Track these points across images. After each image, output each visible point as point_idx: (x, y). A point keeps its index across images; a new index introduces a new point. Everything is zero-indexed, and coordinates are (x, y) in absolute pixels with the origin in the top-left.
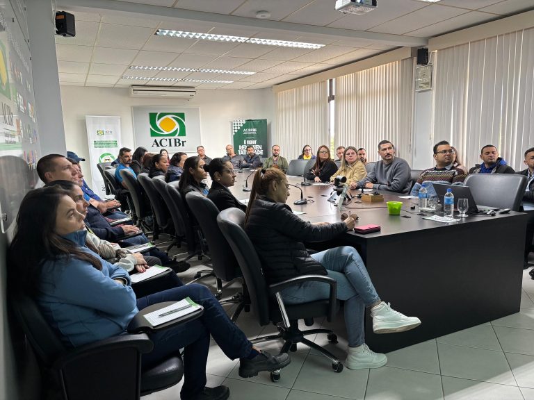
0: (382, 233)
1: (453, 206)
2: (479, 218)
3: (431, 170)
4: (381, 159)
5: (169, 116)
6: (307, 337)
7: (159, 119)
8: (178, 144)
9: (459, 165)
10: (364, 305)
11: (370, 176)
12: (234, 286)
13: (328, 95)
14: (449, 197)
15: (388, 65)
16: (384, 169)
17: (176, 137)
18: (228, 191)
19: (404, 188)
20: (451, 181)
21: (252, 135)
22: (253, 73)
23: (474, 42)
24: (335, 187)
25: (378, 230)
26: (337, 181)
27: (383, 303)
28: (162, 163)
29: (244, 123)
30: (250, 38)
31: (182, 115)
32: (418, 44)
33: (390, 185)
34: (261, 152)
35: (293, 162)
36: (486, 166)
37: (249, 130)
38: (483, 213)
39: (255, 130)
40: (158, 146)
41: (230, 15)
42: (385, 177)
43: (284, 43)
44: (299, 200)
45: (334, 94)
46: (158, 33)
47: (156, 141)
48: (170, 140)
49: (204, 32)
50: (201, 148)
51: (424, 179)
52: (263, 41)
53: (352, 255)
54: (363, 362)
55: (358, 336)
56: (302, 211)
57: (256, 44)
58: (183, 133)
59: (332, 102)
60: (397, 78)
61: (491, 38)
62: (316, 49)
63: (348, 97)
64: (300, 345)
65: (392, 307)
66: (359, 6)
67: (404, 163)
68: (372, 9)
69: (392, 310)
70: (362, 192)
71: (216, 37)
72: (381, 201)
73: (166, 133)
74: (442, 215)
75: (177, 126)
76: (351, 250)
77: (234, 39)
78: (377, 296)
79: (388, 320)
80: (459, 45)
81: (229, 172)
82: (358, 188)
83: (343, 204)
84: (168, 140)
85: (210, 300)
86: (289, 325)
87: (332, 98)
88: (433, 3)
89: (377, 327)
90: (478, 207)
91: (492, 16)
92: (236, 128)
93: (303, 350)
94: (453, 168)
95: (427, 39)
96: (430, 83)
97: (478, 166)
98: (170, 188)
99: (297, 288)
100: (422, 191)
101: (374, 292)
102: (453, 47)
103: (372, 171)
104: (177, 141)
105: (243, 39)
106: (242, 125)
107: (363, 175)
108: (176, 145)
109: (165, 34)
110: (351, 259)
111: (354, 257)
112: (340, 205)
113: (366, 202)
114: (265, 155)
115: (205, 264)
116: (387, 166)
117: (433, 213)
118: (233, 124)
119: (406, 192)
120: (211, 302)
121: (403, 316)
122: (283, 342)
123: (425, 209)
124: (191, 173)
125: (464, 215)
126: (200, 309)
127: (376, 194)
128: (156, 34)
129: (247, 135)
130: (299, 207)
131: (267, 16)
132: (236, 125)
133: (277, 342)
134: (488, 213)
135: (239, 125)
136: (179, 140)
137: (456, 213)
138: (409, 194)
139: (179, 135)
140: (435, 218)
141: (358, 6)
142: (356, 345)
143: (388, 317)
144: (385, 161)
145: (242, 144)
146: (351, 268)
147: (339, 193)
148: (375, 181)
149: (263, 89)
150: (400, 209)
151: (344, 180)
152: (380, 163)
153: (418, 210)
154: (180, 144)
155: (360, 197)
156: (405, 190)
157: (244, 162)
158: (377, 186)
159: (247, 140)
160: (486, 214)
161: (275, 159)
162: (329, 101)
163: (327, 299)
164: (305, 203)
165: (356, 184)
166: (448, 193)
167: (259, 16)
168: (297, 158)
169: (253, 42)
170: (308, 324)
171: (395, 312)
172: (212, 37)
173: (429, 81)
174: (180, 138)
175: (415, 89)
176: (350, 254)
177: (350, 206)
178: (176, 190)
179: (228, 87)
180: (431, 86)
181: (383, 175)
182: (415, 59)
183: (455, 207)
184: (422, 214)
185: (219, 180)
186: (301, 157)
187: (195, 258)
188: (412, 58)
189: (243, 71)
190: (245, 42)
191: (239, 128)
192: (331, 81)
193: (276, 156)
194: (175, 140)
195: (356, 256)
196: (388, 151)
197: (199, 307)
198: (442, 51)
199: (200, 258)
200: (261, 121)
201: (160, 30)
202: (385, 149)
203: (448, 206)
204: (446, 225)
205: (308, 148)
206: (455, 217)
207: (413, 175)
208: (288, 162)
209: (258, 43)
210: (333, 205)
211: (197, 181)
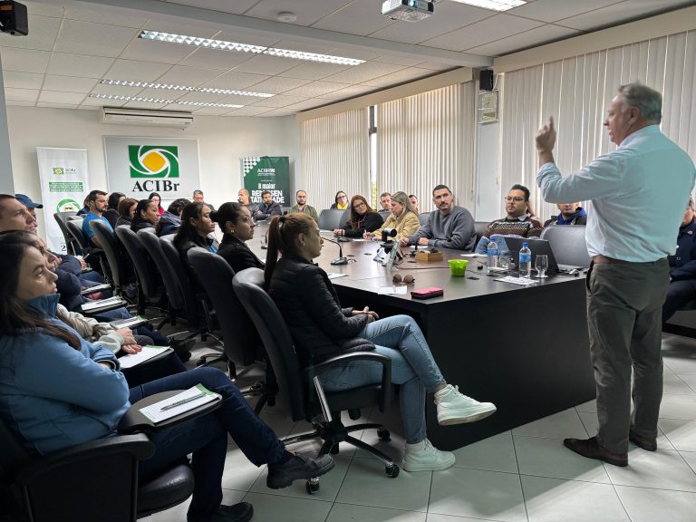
0: (446, 298)
1: (530, 264)
2: (561, 279)
3: (501, 221)
4: (436, 209)
5: (157, 151)
6: (352, 434)
7: (142, 154)
8: (168, 188)
9: (532, 215)
10: (425, 389)
11: (424, 230)
12: (252, 373)
13: (369, 126)
14: (525, 253)
15: (444, 89)
16: (442, 221)
17: (166, 178)
18: (245, 246)
19: (467, 245)
20: (525, 234)
21: (269, 177)
22: (270, 95)
23: (548, 63)
24: (383, 243)
25: (440, 294)
26: (385, 234)
27: (450, 385)
28: (150, 211)
29: (259, 160)
30: (269, 47)
31: (174, 150)
32: (481, 64)
33: (450, 241)
34: (281, 200)
35: (324, 212)
36: (564, 218)
37: (266, 170)
38: (565, 273)
39: (273, 170)
40: (141, 190)
41: (242, 15)
42: (443, 232)
43: (313, 57)
44: (338, 259)
45: (376, 125)
46: (143, 36)
47: (137, 184)
48: (157, 182)
49: (207, 36)
51: (493, 231)
52: (285, 53)
53: (410, 326)
54: (424, 463)
55: (418, 430)
56: (341, 273)
57: (275, 56)
58: (175, 173)
59: (374, 136)
60: (455, 108)
61: (569, 59)
62: (354, 66)
63: (393, 129)
64: (344, 445)
65: (460, 391)
66: (412, 11)
67: (466, 213)
68: (427, 16)
69: (461, 395)
70: (416, 249)
71: (223, 44)
72: (440, 260)
73: (152, 173)
74: (518, 276)
75: (167, 164)
76: (408, 320)
77: (247, 48)
78: (442, 377)
79: (457, 407)
80: (530, 68)
81: (245, 220)
82: (409, 245)
83: (394, 264)
84: (155, 183)
85: (227, 388)
86: (330, 419)
87: (373, 130)
88: (500, 12)
89: (443, 416)
90: (559, 266)
91: (571, 31)
92: (248, 167)
93: (348, 452)
94: (527, 219)
95: (492, 58)
96: (495, 114)
97: (554, 218)
98: (164, 244)
99: (340, 369)
100: (491, 247)
101: (438, 373)
102: (523, 69)
103: (426, 223)
104: (167, 183)
105: (259, 49)
106: (255, 164)
107: (416, 229)
108: (165, 190)
109: (152, 37)
110: (408, 332)
111: (412, 329)
112: (390, 265)
113: (421, 261)
114: (287, 203)
115: (211, 346)
116: (445, 216)
117: (505, 274)
118: (243, 162)
119: (469, 249)
120: (229, 391)
121: (475, 402)
122: (320, 443)
123: (496, 268)
124: (193, 224)
125: (543, 276)
127: (433, 251)
128: (140, 37)
129: (263, 177)
130: (337, 268)
131: (293, 19)
132: (247, 164)
133: (313, 443)
134: (571, 273)
135: (251, 164)
136: (170, 183)
137: (534, 273)
138: (473, 251)
139: (169, 176)
140: (509, 279)
141: (410, 10)
142: (416, 441)
143: (456, 404)
144: (442, 212)
145: (256, 189)
146: (408, 343)
147: (388, 250)
148: (430, 236)
149: (283, 119)
150: (465, 268)
151: (394, 233)
152: (436, 214)
153: (487, 270)
154: (171, 188)
155: (413, 255)
156: (468, 247)
157: (260, 213)
158: (433, 242)
159: (262, 183)
160: (568, 274)
161: (301, 208)
162: (370, 134)
163: (378, 384)
164: (345, 263)
165: (407, 240)
166: (523, 248)
167: (282, 19)
168: (329, 207)
169: (272, 53)
170: (353, 417)
171: (464, 396)
172: (217, 44)
173: (495, 111)
174: (171, 179)
175: (478, 120)
176: (407, 325)
177: (402, 266)
179: (233, 113)
180: (497, 118)
181: (440, 229)
182: (478, 83)
183: (533, 266)
184: (492, 274)
185: (232, 231)
186: (334, 206)
187: (197, 338)
188: (473, 81)
189: (258, 92)
190: (262, 53)
191: (251, 168)
192: (372, 108)
193: (301, 205)
194: (165, 182)
195: (415, 328)
196: (443, 199)
198: (511, 74)
199: (204, 339)
200: (281, 158)
201: (146, 32)
202: (439, 197)
203: (525, 265)
204: (523, 287)
205: (342, 194)
206: (533, 278)
207: (477, 228)
209: (280, 54)
210: (380, 265)
211: (201, 235)
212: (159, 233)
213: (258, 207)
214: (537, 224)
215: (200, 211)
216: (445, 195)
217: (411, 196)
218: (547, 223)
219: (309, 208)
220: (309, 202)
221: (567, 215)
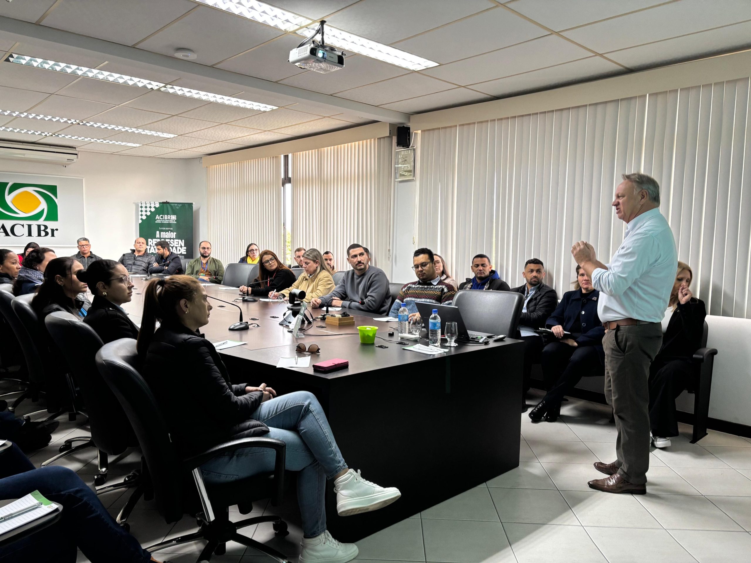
0: (351, 371)
1: (439, 331)
2: (471, 348)
3: (414, 283)
5: (30, 189)
6: (241, 531)
7: (10, 193)
8: (43, 233)
9: (448, 277)
10: (325, 476)
11: (338, 290)
12: (131, 458)
13: (283, 176)
14: (435, 320)
15: (361, 142)
16: (356, 281)
17: (41, 222)
18: (120, 311)
21: (169, 225)
22: (172, 136)
23: (463, 125)
24: (290, 305)
25: (344, 366)
27: (351, 470)
28: (8, 263)
29: (157, 205)
30: (167, 84)
31: (53, 189)
32: (397, 120)
33: (362, 303)
34: (183, 251)
35: (231, 266)
36: (479, 281)
37: (166, 217)
38: (475, 341)
39: (174, 217)
40: (7, 234)
41: (133, 47)
42: (357, 292)
43: (218, 98)
44: (237, 324)
45: (290, 175)
46: (11, 59)
47: (3, 227)
48: (30, 226)
49: (92, 66)
50: (84, 243)
51: (406, 295)
52: (186, 92)
53: (309, 404)
54: (323, 557)
55: (317, 522)
56: (241, 341)
57: (175, 95)
58: (53, 215)
59: (288, 186)
60: (372, 164)
61: (482, 122)
62: (265, 112)
63: (309, 181)
64: (231, 545)
65: (363, 476)
66: (321, 62)
67: (380, 274)
68: (339, 68)
69: (363, 480)
70: (327, 311)
71: (111, 76)
72: (351, 325)
73: (22, 215)
74: (427, 344)
75: (43, 205)
76: (308, 397)
77: (141, 82)
78: (343, 461)
79: (358, 495)
80: (445, 128)
81: (121, 280)
82: (321, 306)
83: (301, 329)
84: (26, 227)
85: (77, 492)
86: (212, 518)
87: (287, 180)
88: (414, 72)
89: (343, 506)
90: (470, 332)
91: (482, 96)
92: (144, 213)
93: (235, 552)
94: (441, 282)
95: (409, 115)
96: (413, 171)
97: (468, 281)
98: (19, 307)
99: (226, 459)
100: (403, 312)
101: (339, 456)
102: (439, 129)
103: (340, 283)
104: (42, 228)
105: (155, 85)
106: (153, 210)
107: (330, 289)
108: (39, 235)
109: (23, 62)
110: (307, 411)
111: (312, 408)
112: (296, 331)
113: (331, 326)
114: (190, 254)
115: (81, 426)
116: (359, 277)
117: (416, 341)
118: (139, 207)
119: (384, 312)
121: (378, 488)
122: (204, 543)
123: (407, 335)
124: (59, 283)
125: (453, 344)
126: (57, 510)
127: (344, 315)
128: (7, 60)
129: (162, 225)
130: (237, 334)
131: (192, 57)
132: (144, 209)
133: (196, 543)
134: (481, 341)
135: (148, 209)
136: (46, 227)
137: (444, 341)
138: (387, 315)
139: (46, 219)
140: (419, 348)
141: (319, 61)
143: (357, 491)
144: (356, 271)
145: (153, 237)
146: (306, 425)
147: (295, 313)
148: (344, 297)
149: (188, 161)
150: (374, 335)
151: (302, 295)
152: (350, 274)
153: (397, 337)
154: (47, 234)
155: (323, 319)
156: (383, 309)
157: (155, 265)
158: (347, 303)
159: (160, 231)
160: (478, 342)
161: (204, 261)
162: (283, 184)
163: (271, 473)
164: (246, 328)
165: (319, 301)
166: (433, 316)
167: (180, 55)
168: (237, 261)
169: (171, 91)
170: (243, 511)
171: (367, 482)
172: (104, 75)
173: (412, 169)
174: (47, 223)
175: (396, 178)
176: (306, 403)
177: (311, 331)
178: (28, 308)
179: (128, 152)
180: (414, 176)
181: (355, 289)
182: (395, 139)
183: (443, 334)
184: (403, 342)
185: (105, 293)
186: (243, 260)
187: (62, 418)
188: (390, 137)
189: (157, 131)
190: (159, 90)
191: (149, 214)
192: (286, 157)
193: (205, 257)
194: (39, 226)
195: (316, 406)
196: (359, 258)
197: (54, 506)
198: (426, 132)
199: (72, 418)
200: (183, 204)
201: (15, 56)
202: (356, 256)
203: (434, 332)
204: (431, 357)
205: (254, 247)
206: (443, 347)
207: (392, 290)
208: (225, 266)
209: (180, 93)
210: (286, 330)
211: (69, 296)
212: (17, 292)
213: (154, 258)
214: (450, 288)
215: (70, 268)
216: (361, 254)
217: (327, 253)
218: (462, 286)
219: (214, 261)
220: (214, 254)
221: (481, 278)
